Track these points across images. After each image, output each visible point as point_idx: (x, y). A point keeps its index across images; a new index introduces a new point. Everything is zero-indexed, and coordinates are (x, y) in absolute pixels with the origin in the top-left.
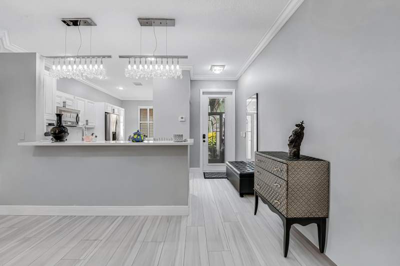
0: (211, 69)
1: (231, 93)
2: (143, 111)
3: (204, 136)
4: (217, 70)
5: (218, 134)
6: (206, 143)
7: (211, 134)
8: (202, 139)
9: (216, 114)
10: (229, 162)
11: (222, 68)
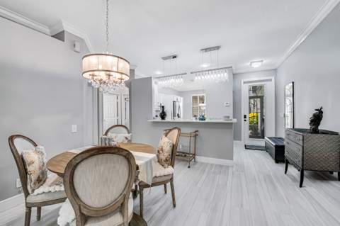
0: (251, 65)
1: (271, 80)
2: (195, 98)
3: (245, 117)
4: (256, 65)
5: (259, 114)
6: (248, 122)
7: (252, 114)
8: (243, 119)
9: (257, 97)
10: (268, 138)
11: (260, 63)
